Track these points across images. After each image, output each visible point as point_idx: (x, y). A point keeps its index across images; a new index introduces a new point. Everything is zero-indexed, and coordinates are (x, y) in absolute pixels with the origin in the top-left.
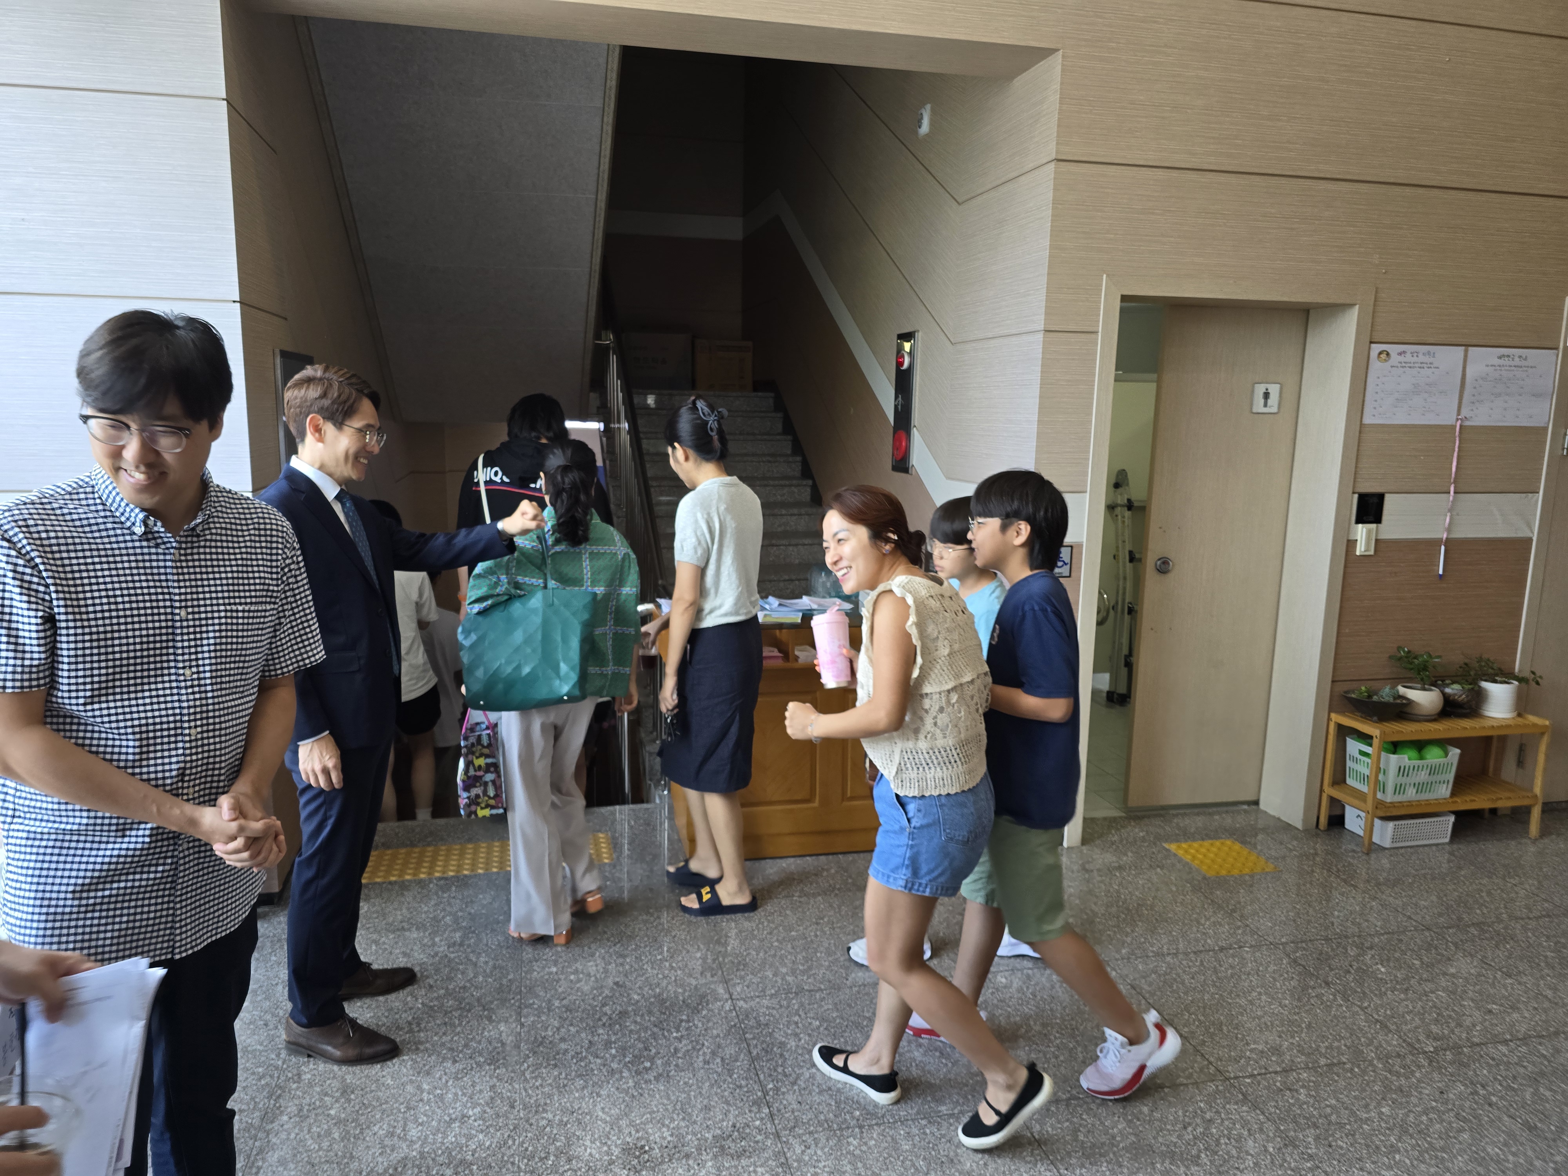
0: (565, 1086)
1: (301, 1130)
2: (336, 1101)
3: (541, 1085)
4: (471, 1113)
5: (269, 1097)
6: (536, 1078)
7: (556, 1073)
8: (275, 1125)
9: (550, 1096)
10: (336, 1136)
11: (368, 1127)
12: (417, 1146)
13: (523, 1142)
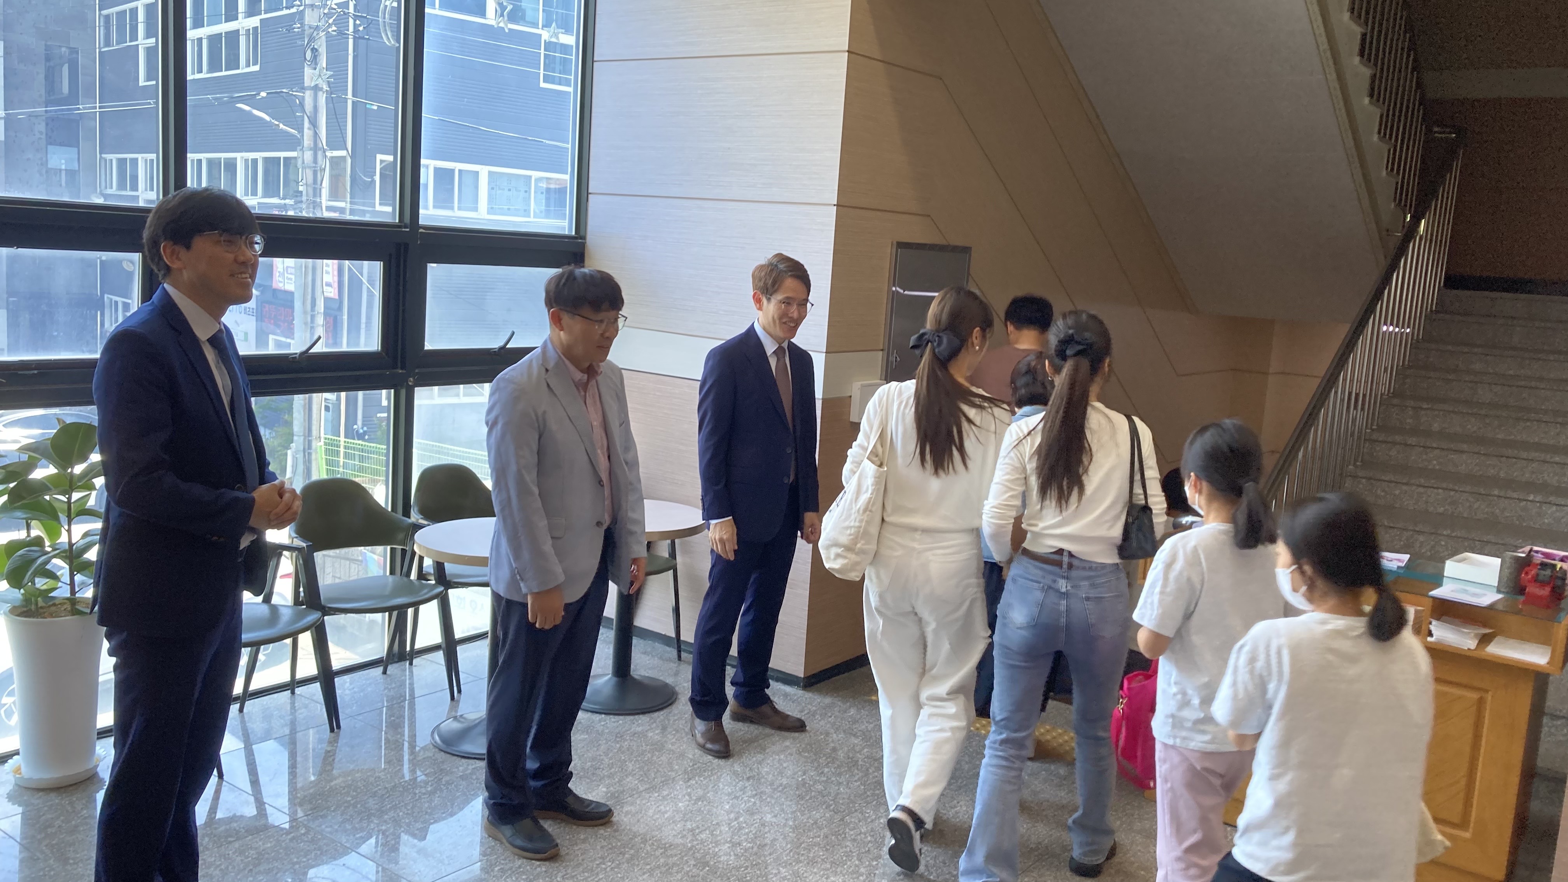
0: (816, 862)
1: (655, 804)
2: (689, 801)
3: (803, 854)
4: (744, 844)
5: (662, 782)
6: (805, 849)
7: (821, 854)
8: (647, 796)
9: (798, 861)
10: (666, 816)
11: (686, 821)
12: (695, 843)
13: (749, 873)
